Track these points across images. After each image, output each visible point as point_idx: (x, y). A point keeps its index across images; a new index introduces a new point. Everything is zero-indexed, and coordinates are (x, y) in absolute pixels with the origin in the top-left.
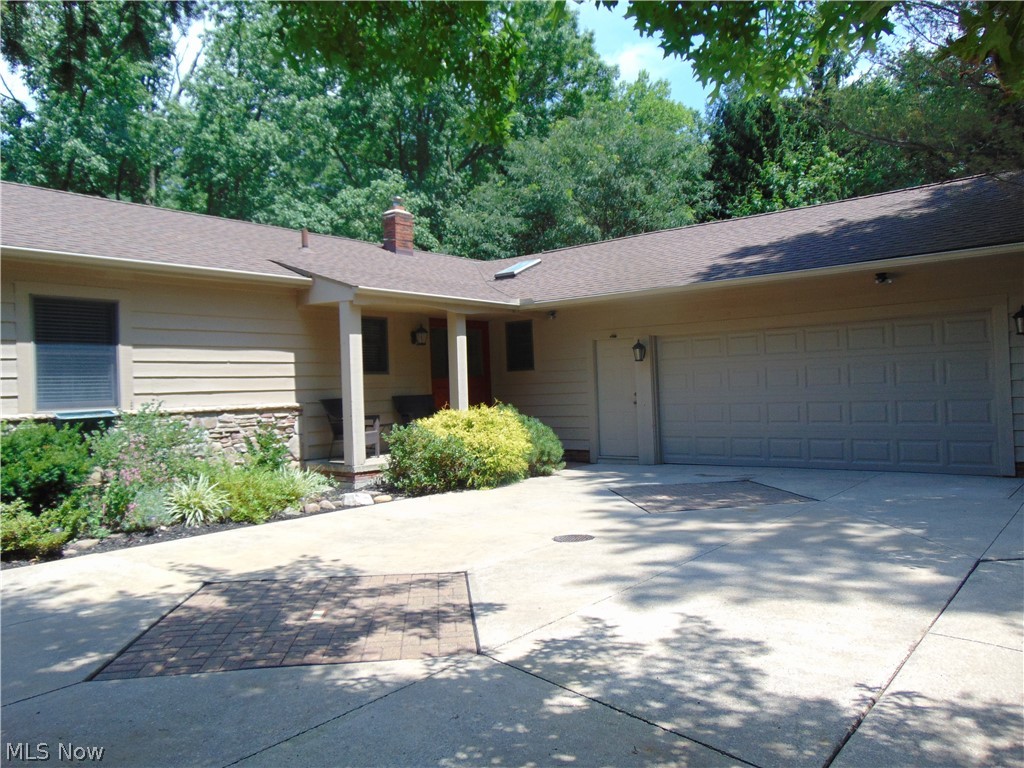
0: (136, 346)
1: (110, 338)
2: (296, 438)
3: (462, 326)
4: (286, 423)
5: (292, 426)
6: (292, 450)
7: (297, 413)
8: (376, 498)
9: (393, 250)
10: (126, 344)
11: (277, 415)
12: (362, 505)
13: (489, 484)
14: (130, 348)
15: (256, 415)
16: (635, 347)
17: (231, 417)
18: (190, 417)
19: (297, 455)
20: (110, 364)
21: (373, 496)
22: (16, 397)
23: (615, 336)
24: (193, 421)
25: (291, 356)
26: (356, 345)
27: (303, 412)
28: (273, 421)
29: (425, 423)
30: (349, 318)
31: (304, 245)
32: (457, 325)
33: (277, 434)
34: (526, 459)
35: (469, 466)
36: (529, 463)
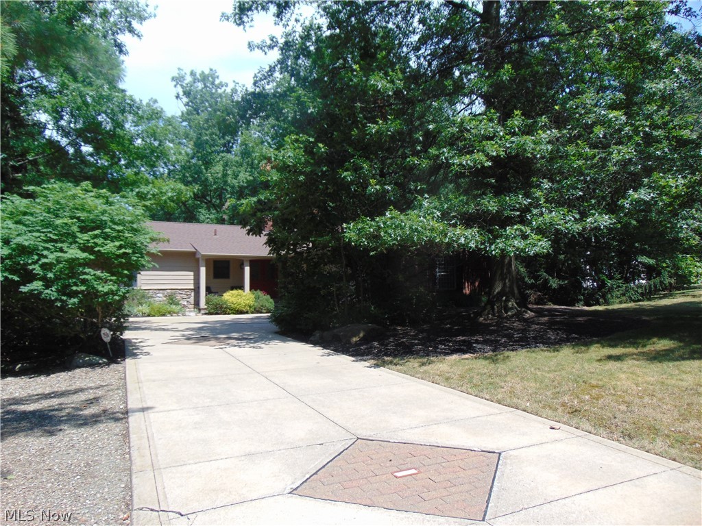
0: (142, 271)
2: (193, 298)
3: (248, 264)
4: (188, 293)
5: (192, 294)
7: (194, 290)
12: (191, 316)
14: (140, 272)
15: (179, 290)
17: (170, 290)
18: (157, 290)
24: (158, 292)
25: (192, 273)
26: (203, 270)
27: (197, 290)
28: (184, 292)
29: (224, 294)
30: (202, 262)
31: (215, 235)
32: (245, 263)
33: (185, 296)
34: (250, 307)
35: (226, 308)
36: (255, 309)
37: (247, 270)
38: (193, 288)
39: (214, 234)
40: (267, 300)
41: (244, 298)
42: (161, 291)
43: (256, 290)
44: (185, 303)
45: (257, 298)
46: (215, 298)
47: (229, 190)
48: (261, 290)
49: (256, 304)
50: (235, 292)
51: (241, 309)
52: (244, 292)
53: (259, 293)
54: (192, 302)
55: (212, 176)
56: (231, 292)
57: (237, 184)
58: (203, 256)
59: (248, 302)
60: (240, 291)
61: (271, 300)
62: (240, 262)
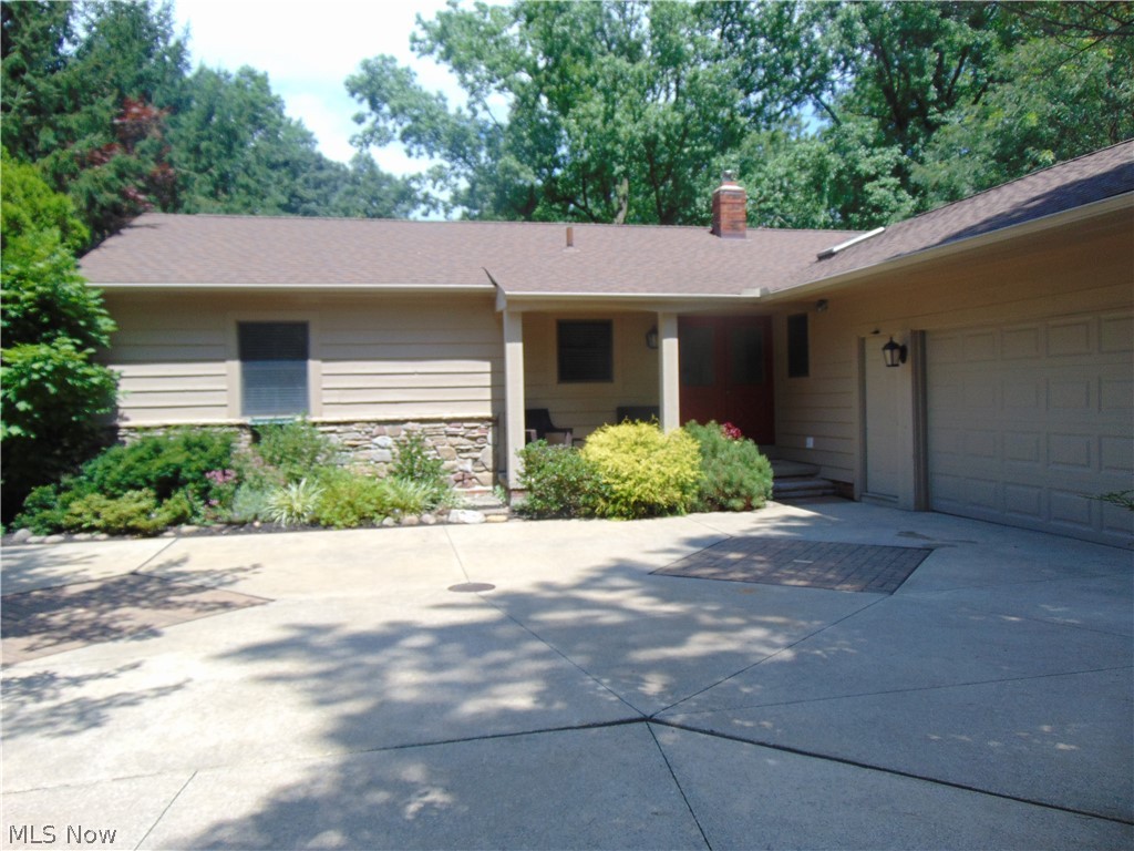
0: (325, 360)
1: (302, 354)
2: (489, 448)
3: (674, 326)
4: (476, 433)
5: (485, 437)
6: (485, 461)
7: (490, 424)
8: (490, 518)
9: (719, 235)
10: (316, 359)
11: (466, 425)
12: (465, 523)
13: (621, 515)
14: (318, 363)
15: (443, 424)
16: (885, 348)
17: (416, 425)
18: (373, 425)
19: (490, 466)
20: (301, 379)
21: (486, 515)
22: (225, 406)
23: (877, 332)
24: (376, 429)
25: (487, 366)
26: (515, 353)
27: (498, 422)
28: (461, 431)
29: (591, 439)
30: (512, 326)
31: (570, 244)
32: (663, 326)
33: (468, 444)
34: (683, 488)
35: (591, 494)
36: (700, 494)
37: (670, 349)
38: (489, 414)
39: (565, 244)
40: (745, 460)
41: (660, 454)
42: (387, 428)
43: (703, 422)
44: (468, 466)
45: (709, 452)
46: (555, 455)
47: (621, 152)
48: (720, 422)
49: (705, 478)
50: (626, 431)
51: (648, 497)
52: (660, 427)
53: (717, 432)
54: (490, 464)
55: (578, 123)
56: (612, 430)
57: (641, 134)
58: (512, 301)
59: (672, 471)
60: (644, 427)
61: (761, 460)
62: (643, 321)
